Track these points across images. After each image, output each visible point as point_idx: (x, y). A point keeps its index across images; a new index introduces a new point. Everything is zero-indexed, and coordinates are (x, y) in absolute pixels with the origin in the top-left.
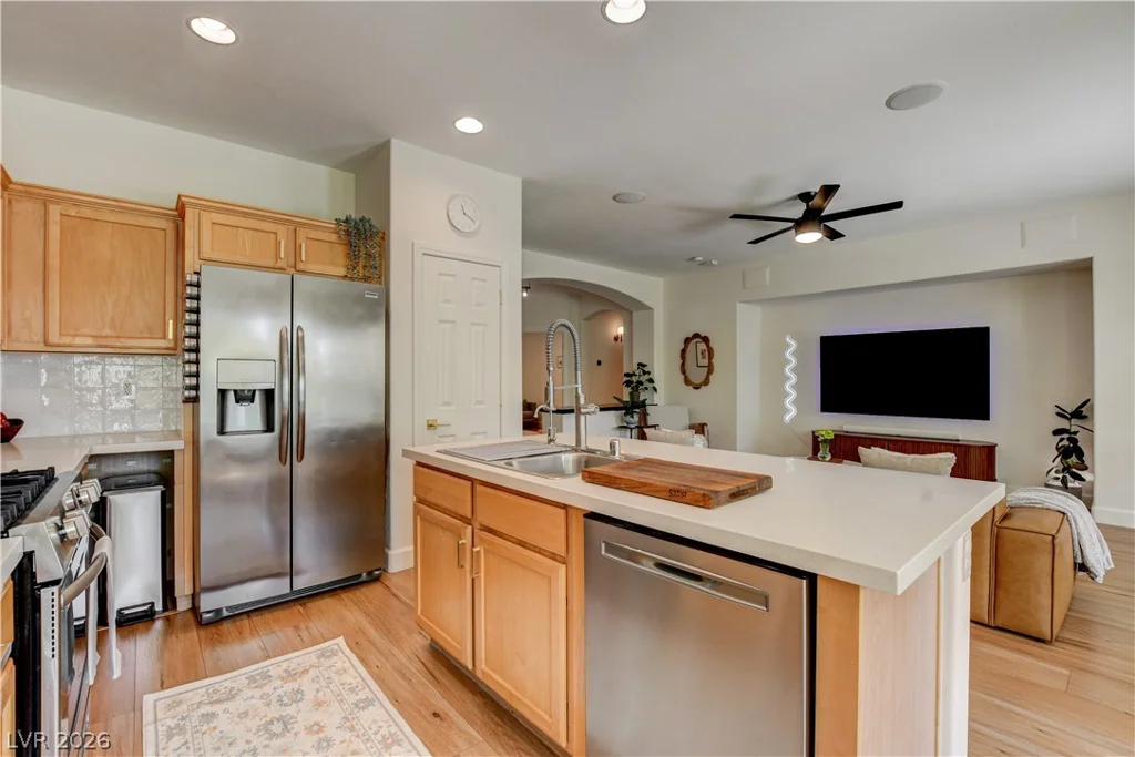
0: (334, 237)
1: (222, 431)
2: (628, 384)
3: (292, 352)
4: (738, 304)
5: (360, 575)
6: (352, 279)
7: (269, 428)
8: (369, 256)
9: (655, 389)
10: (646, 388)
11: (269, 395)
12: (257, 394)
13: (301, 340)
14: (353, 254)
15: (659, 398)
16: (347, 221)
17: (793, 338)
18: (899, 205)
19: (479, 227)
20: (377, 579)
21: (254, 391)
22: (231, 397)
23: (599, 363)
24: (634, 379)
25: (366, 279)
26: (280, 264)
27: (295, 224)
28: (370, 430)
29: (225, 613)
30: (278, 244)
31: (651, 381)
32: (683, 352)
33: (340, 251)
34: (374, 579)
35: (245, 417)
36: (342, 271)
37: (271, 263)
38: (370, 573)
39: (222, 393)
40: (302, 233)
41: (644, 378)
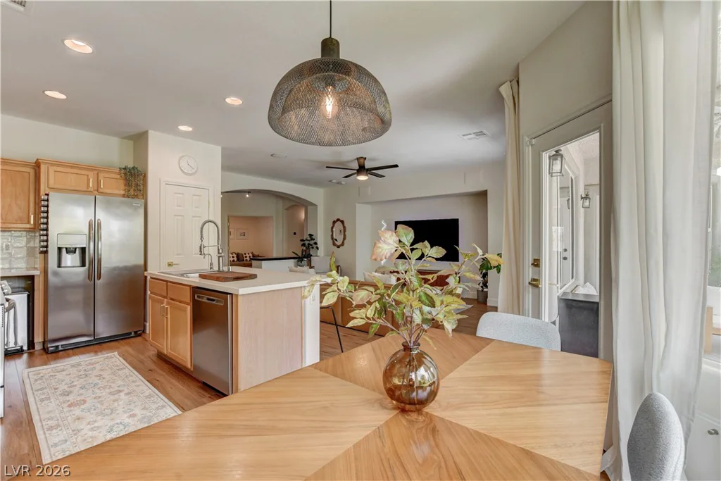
0: (119, 176)
1: (59, 266)
2: (304, 245)
3: (94, 230)
4: (357, 204)
5: (131, 333)
6: (128, 197)
7: (83, 264)
8: (137, 185)
9: (318, 248)
10: (313, 248)
11: (83, 250)
12: (77, 249)
13: (99, 225)
14: (128, 184)
15: (321, 252)
16: (125, 169)
17: (385, 222)
18: (396, 166)
19: (196, 172)
20: (140, 335)
21: (76, 248)
22: (64, 251)
23: (295, 234)
24: (307, 243)
25: (135, 196)
26: (90, 189)
27: (97, 170)
28: (136, 267)
29: (60, 348)
30: (89, 180)
31: (316, 243)
32: (332, 228)
33: (122, 182)
34: (137, 335)
35: (70, 260)
36: (123, 192)
37: (85, 189)
38: (135, 332)
39: (60, 249)
40: (101, 175)
41: (312, 242)
